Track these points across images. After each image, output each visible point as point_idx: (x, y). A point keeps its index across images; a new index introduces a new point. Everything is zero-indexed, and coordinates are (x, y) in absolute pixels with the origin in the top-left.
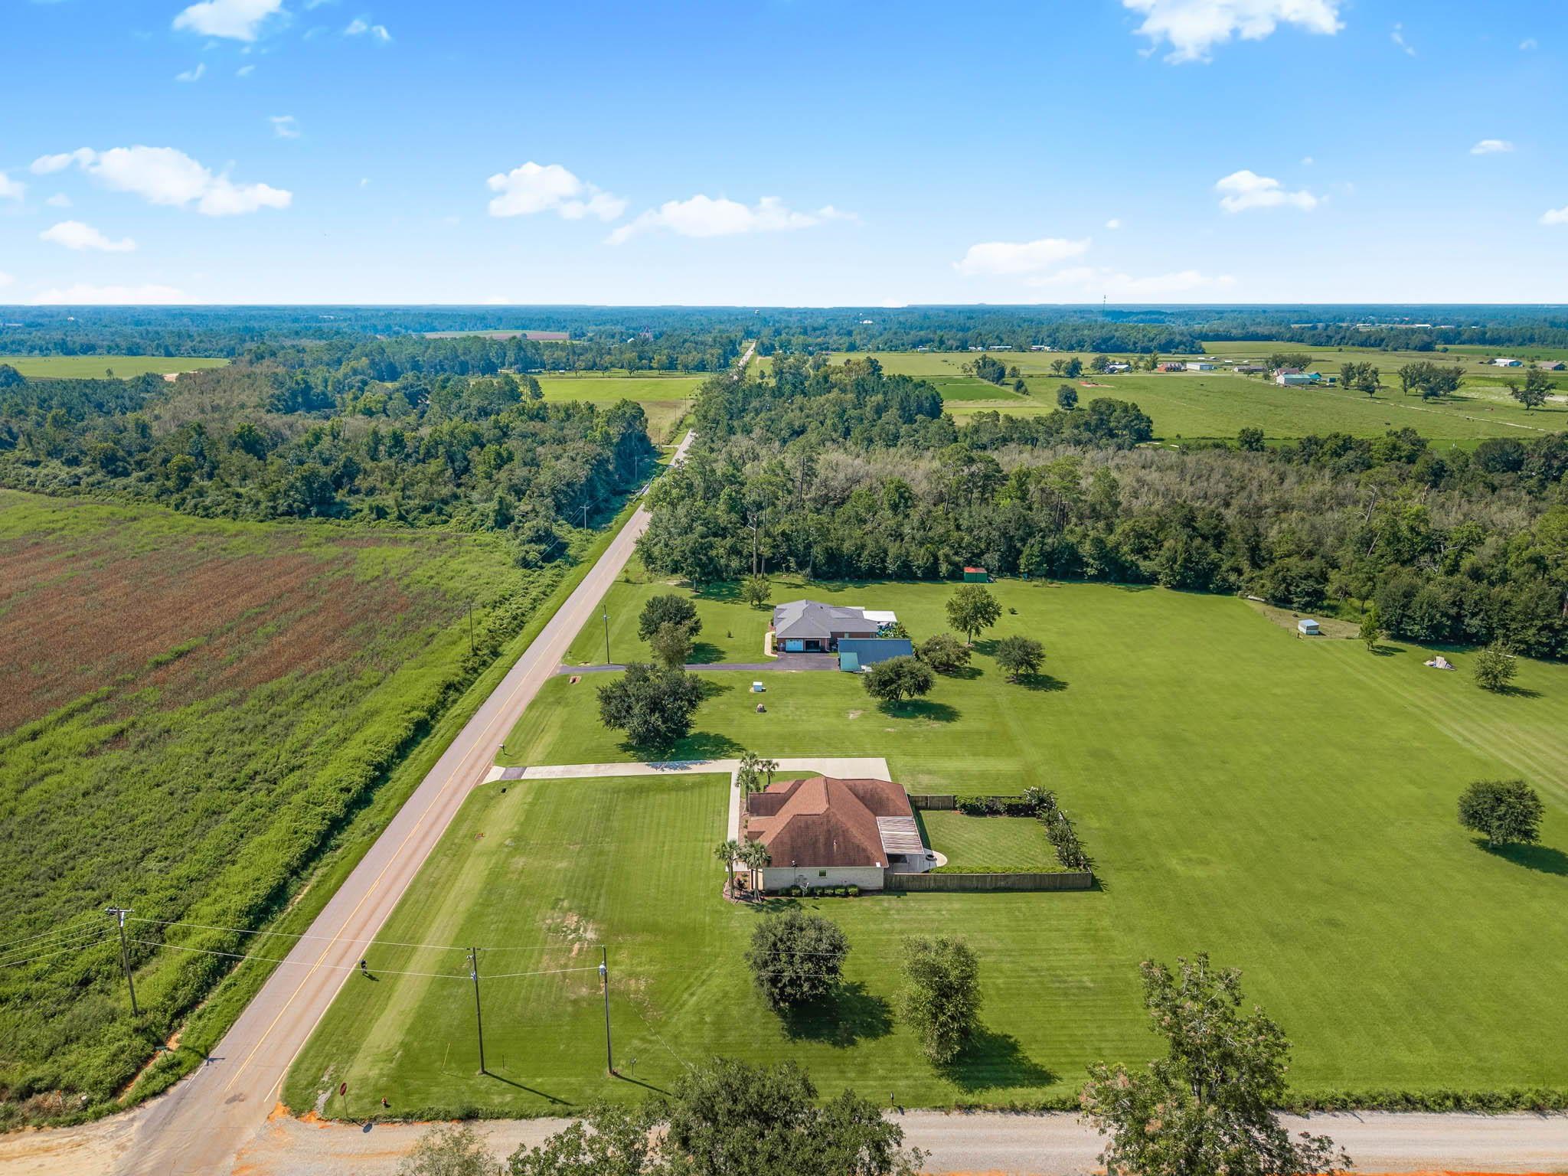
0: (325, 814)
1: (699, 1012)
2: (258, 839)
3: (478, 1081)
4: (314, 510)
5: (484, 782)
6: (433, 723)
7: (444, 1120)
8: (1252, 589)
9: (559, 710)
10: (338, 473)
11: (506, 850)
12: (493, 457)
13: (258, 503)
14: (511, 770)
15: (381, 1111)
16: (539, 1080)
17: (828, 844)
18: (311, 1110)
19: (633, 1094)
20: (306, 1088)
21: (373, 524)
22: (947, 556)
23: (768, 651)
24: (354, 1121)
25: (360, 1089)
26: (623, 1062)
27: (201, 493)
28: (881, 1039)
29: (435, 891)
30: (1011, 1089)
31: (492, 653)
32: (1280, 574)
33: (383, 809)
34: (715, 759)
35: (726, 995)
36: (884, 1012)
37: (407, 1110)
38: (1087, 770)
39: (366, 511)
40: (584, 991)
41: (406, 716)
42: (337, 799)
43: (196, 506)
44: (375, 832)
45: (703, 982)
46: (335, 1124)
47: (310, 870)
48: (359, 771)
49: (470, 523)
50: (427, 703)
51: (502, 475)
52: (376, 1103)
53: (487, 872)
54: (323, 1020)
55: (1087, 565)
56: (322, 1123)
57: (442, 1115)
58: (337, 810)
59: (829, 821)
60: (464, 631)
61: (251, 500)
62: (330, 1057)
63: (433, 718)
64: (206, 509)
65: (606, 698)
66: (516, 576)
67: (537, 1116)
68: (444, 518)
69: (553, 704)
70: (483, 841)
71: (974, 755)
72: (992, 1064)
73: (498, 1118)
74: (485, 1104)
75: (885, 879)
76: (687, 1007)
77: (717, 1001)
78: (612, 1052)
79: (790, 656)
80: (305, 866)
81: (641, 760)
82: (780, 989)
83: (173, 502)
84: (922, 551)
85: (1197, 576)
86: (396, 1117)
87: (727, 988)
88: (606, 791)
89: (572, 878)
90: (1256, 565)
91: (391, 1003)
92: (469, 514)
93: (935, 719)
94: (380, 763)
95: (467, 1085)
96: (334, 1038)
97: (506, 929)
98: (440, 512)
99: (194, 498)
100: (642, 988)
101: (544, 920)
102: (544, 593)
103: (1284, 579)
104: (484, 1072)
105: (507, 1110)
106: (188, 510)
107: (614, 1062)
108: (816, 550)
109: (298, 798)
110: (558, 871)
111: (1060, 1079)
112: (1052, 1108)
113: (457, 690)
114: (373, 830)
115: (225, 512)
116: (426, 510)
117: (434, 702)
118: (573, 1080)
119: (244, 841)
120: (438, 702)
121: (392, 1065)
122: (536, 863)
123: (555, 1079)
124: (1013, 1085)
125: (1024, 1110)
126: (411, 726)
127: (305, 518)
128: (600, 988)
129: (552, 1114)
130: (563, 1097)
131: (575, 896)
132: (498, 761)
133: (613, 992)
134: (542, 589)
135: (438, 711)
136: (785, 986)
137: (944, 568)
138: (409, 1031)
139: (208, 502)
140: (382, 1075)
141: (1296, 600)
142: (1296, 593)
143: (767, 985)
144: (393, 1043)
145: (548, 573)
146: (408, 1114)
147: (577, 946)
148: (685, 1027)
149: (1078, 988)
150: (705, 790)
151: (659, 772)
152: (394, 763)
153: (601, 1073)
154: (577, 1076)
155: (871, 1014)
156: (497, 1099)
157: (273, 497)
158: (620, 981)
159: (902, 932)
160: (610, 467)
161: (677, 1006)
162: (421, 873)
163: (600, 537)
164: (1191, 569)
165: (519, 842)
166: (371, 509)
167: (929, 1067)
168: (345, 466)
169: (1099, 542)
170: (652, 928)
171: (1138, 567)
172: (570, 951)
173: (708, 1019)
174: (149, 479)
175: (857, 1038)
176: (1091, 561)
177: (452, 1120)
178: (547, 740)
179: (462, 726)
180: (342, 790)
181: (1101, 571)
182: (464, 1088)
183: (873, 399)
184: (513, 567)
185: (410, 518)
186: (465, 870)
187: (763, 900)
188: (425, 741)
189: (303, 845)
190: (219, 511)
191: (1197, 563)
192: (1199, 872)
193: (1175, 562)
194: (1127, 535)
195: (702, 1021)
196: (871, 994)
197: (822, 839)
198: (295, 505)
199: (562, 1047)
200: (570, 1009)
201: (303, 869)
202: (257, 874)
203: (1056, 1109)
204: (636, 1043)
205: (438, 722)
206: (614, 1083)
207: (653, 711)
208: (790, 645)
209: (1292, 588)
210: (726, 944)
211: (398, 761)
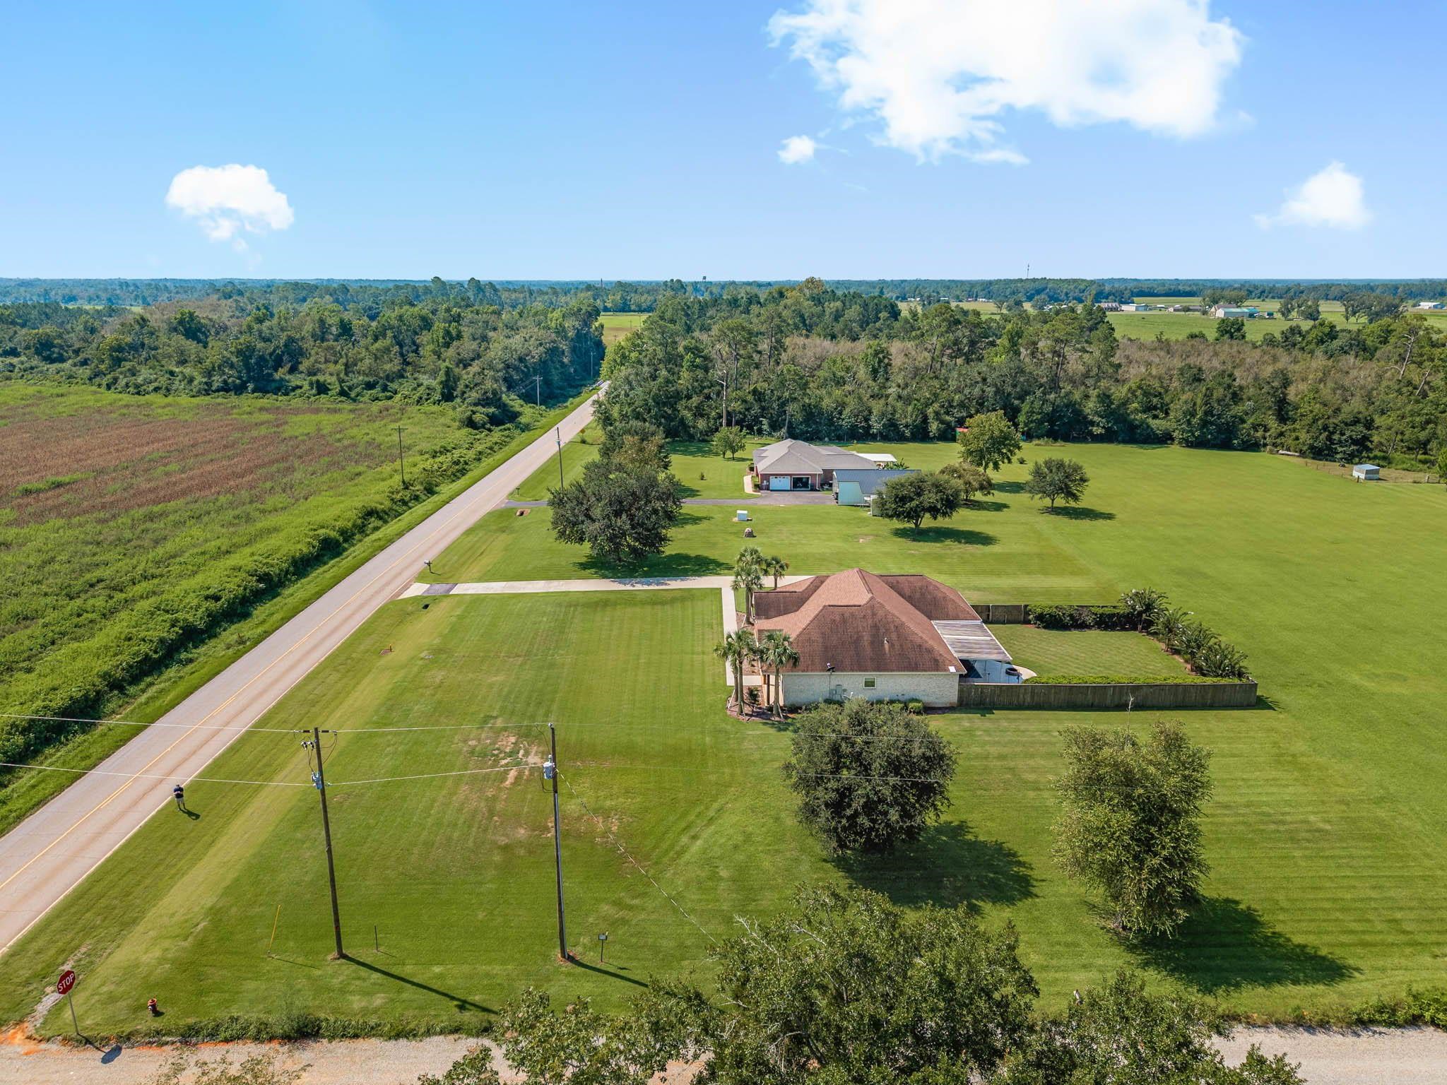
0: (177, 620)
1: (708, 861)
2: (75, 645)
3: (330, 970)
4: (251, 386)
5: (401, 597)
6: (346, 545)
7: (257, 1039)
8: (1282, 445)
9: (503, 536)
10: (278, 351)
11: (420, 662)
12: (441, 334)
13: (191, 380)
14: (437, 587)
15: (147, 1022)
16: (437, 969)
17: (876, 642)
18: (21, 1021)
19: (604, 993)
20: (27, 983)
21: (313, 399)
22: (937, 413)
23: (749, 488)
24: (88, 1041)
25: (118, 984)
26: (585, 940)
27: (133, 373)
28: (1020, 904)
29: (313, 710)
30: (1278, 988)
31: (425, 489)
32: (1320, 422)
33: (264, 622)
34: (699, 576)
35: (748, 838)
36: (1010, 863)
37: (191, 1021)
38: (1180, 586)
39: (306, 387)
40: (522, 832)
41: (312, 533)
42: (198, 606)
43: (127, 385)
44: (244, 646)
45: (711, 821)
46: (53, 1047)
47: (142, 686)
48: (237, 580)
49: (416, 397)
50: (339, 524)
51: (451, 352)
52: (137, 1009)
53: (390, 687)
54: (94, 873)
55: (1092, 423)
56: (31, 1045)
57: (253, 1030)
58: (197, 618)
59: (874, 614)
60: (396, 471)
61: (185, 377)
62: (88, 931)
63: (346, 541)
64: (137, 386)
65: (558, 501)
66: (462, 435)
67: (429, 1033)
68: (389, 394)
69: (496, 531)
70: (391, 656)
71: (1028, 573)
72: (1224, 945)
73: (356, 1036)
74: (335, 1011)
75: (961, 691)
76: (687, 857)
77: (736, 847)
78: (567, 924)
79: (775, 494)
80: (135, 680)
81: (604, 577)
82: (848, 818)
83: (104, 382)
84: (910, 408)
85: (1219, 431)
86: (169, 1033)
87: (750, 829)
88: (560, 605)
89: (510, 692)
90: (1283, 418)
91: (213, 851)
92: (415, 389)
93: (966, 543)
94: (267, 574)
95: (309, 978)
96: (103, 902)
97: (408, 753)
98: (385, 389)
99: (125, 377)
100: (614, 829)
101: (465, 741)
102: (491, 448)
103: (1325, 428)
104: (343, 956)
105: (373, 1021)
106: (120, 389)
107: (569, 940)
108: (791, 408)
109: (145, 605)
110: (491, 686)
111: (1357, 969)
112: (1372, 1022)
113: (381, 518)
114: (243, 642)
115: (156, 389)
116: (370, 386)
117: (350, 524)
118: (497, 969)
119: (55, 647)
120: (354, 526)
121: (185, 944)
122: (460, 678)
123: (466, 968)
124: (1279, 981)
125: (1323, 1025)
126: (316, 543)
127: (241, 394)
128: (547, 829)
129: (456, 1030)
130: (477, 998)
131: (512, 713)
132: (421, 578)
133: (567, 834)
134: (488, 445)
135: (354, 534)
136: (856, 814)
137: (934, 427)
138: (228, 891)
139: (140, 380)
140: (162, 960)
141: (1340, 449)
142: (1340, 442)
143: (825, 814)
144: (196, 909)
145: (497, 435)
146: (190, 1028)
147: (513, 773)
148: (687, 884)
149: (1308, 831)
150: (688, 604)
151: (629, 587)
152: (289, 580)
153: (546, 957)
154: (504, 962)
155: (990, 867)
156: (357, 1003)
157: (209, 374)
158: (579, 818)
159: (1001, 757)
160: (565, 360)
161: (671, 854)
162: (299, 687)
163: (553, 413)
164: (1212, 423)
165: (440, 653)
166: (311, 384)
167: (1116, 951)
168: (286, 345)
169: (1105, 398)
170: (629, 752)
171: (1148, 426)
172: (504, 779)
173: (724, 873)
174: (85, 363)
175: (980, 903)
176: (1096, 419)
177: (271, 1039)
178: (486, 562)
179: (382, 548)
180: (207, 598)
181: (1108, 429)
182: (301, 983)
183: (832, 305)
184: (459, 428)
185: (353, 394)
186: (360, 687)
187: (786, 718)
188: (332, 562)
189: (136, 654)
190: (151, 388)
191: (1219, 416)
192: (1397, 688)
193: (1193, 415)
194: (1133, 393)
195: (714, 876)
196: (981, 838)
197: (866, 638)
198: (230, 380)
199: (481, 915)
200: (497, 858)
201: (130, 684)
202: (56, 683)
203: (1378, 1023)
204: (605, 908)
205: (353, 545)
206: (569, 974)
207: (617, 514)
208: (775, 482)
209: (1336, 437)
210: (739, 771)
211: (293, 578)
